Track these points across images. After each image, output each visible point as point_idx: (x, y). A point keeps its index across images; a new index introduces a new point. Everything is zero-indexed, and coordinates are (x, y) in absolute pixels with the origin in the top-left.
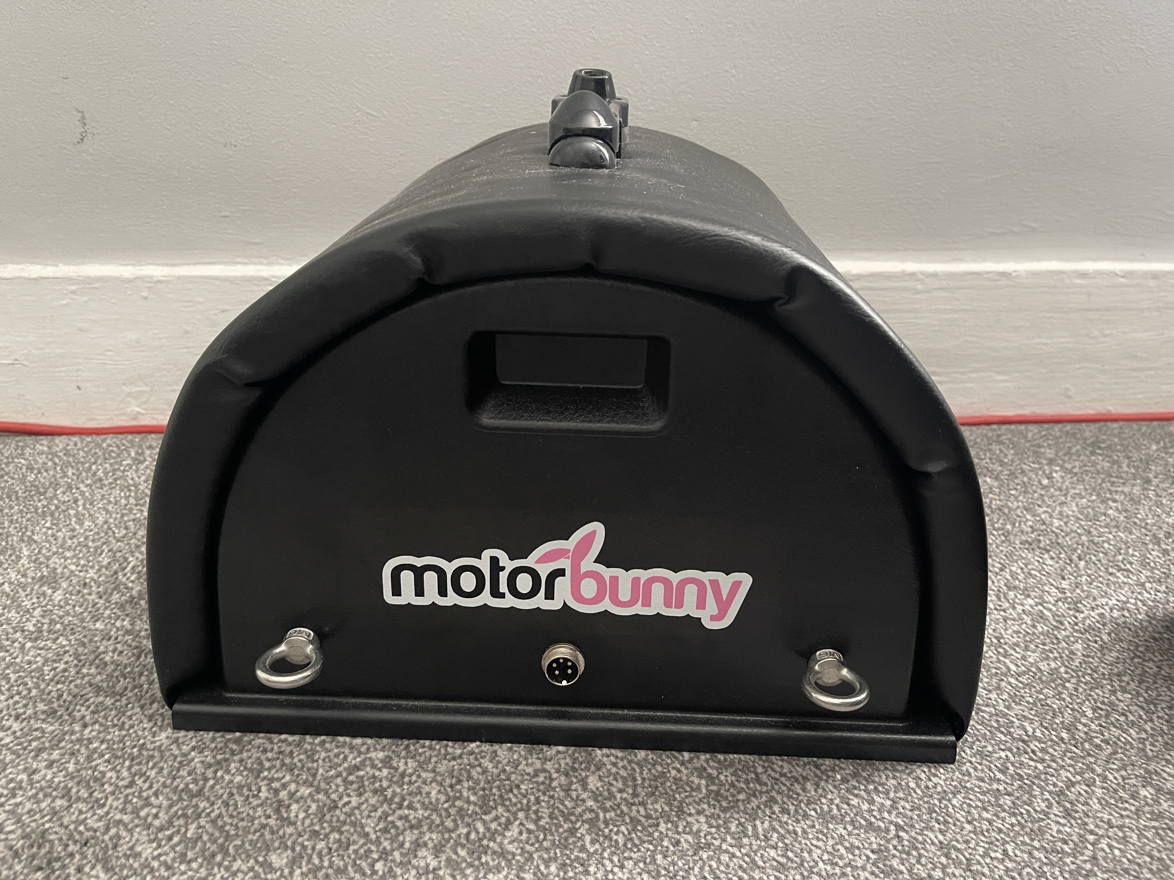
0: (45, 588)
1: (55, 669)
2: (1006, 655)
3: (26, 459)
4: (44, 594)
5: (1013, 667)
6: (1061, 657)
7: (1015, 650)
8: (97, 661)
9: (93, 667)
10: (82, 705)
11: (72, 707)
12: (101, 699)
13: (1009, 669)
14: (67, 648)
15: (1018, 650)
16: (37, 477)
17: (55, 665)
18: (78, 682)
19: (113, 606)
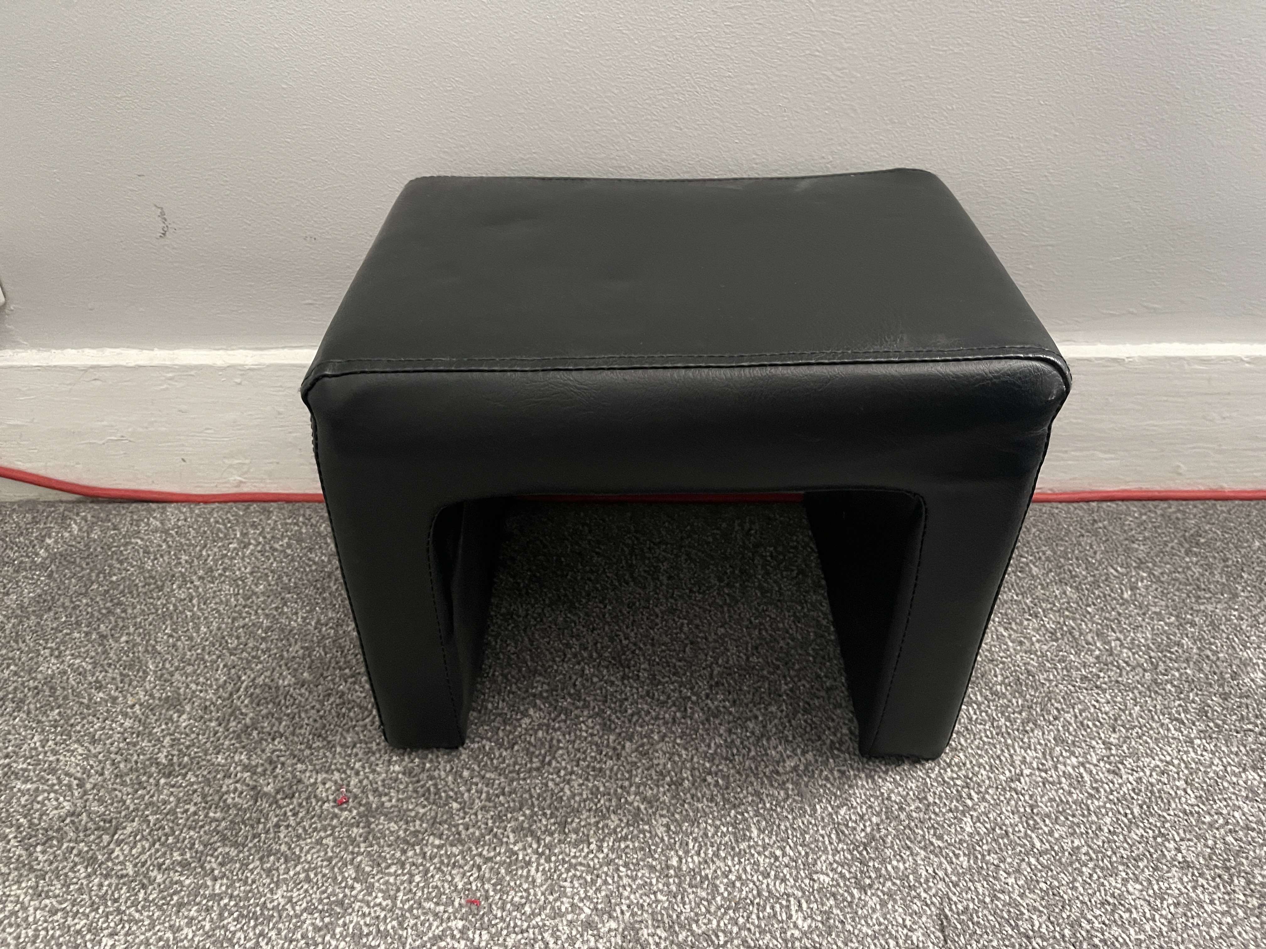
0: (171, 712)
1: (186, 811)
2: (1035, 828)
3: (142, 539)
4: (171, 719)
5: (1038, 844)
6: (1087, 833)
7: (1044, 821)
8: (221, 804)
9: (218, 810)
10: (212, 855)
11: (203, 858)
12: (227, 850)
13: (1033, 846)
14: (195, 787)
15: (1047, 821)
16: (153, 564)
17: (187, 807)
18: (207, 828)
19: (231, 736)
